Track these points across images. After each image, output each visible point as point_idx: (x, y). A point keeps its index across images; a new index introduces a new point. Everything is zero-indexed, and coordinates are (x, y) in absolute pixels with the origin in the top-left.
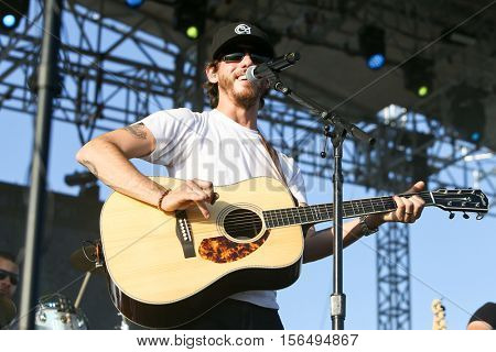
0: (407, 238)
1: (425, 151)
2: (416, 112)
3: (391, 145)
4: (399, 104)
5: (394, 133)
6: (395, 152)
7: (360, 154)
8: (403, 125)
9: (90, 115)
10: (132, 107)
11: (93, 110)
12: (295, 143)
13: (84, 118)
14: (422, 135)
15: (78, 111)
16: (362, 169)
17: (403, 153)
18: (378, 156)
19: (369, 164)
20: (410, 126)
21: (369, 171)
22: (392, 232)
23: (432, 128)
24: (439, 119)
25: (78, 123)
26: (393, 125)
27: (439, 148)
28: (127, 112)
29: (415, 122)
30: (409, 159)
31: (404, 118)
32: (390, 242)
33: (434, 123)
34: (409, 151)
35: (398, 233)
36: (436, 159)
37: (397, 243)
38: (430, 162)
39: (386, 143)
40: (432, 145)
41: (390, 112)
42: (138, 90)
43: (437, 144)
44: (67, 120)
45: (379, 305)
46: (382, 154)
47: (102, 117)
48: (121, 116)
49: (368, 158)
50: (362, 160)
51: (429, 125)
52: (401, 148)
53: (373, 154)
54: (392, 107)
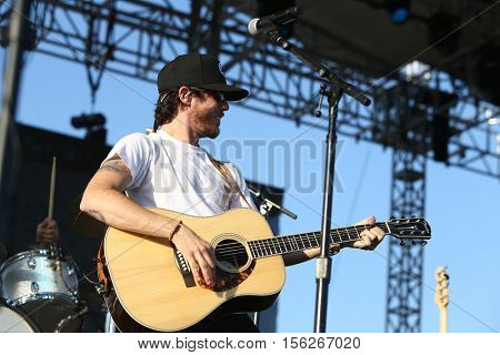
0: (423, 201)
1: (447, 111)
2: (440, 69)
3: (412, 103)
4: (422, 60)
5: (415, 91)
6: (415, 111)
7: (379, 110)
8: (424, 83)
9: (100, 56)
10: (145, 50)
11: (104, 51)
12: (312, 95)
13: (94, 59)
14: (445, 94)
15: (88, 51)
16: (381, 127)
17: (424, 112)
18: (398, 113)
19: (388, 122)
20: (432, 85)
21: (387, 129)
22: (408, 194)
23: (456, 88)
24: (463, 78)
25: (88, 64)
26: (415, 83)
27: (462, 109)
28: (139, 54)
29: (438, 81)
30: (430, 118)
31: (427, 76)
32: (405, 204)
33: (458, 83)
34: (430, 110)
35: (414, 195)
36: (458, 119)
37: (412, 205)
38: (451, 123)
39: (407, 103)
40: (455, 106)
41: (413, 69)
42: (151, 32)
43: (460, 105)
44: (76, 60)
45: (390, 269)
46: (402, 112)
47: (113, 59)
48: (133, 59)
49: (387, 115)
50: (381, 117)
51: (453, 84)
52: (422, 107)
53: (393, 112)
54: (416, 64)
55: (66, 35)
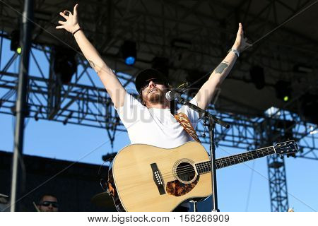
0: (285, 177)
1: (291, 130)
2: (284, 110)
3: (273, 128)
4: (275, 106)
5: (274, 122)
6: (275, 132)
7: (257, 134)
8: (277, 117)
9: (113, 123)
11: (115, 121)
12: (222, 131)
13: (110, 125)
14: (289, 121)
15: (107, 121)
16: (258, 142)
17: (280, 132)
18: (267, 134)
19: (262, 139)
20: (282, 118)
21: (262, 142)
22: (277, 174)
23: (294, 118)
24: (296, 113)
25: (108, 128)
26: (273, 117)
27: (298, 129)
29: (284, 115)
30: (283, 135)
31: (279, 113)
32: (276, 180)
33: (294, 115)
34: (283, 131)
35: (280, 175)
36: (297, 133)
37: (280, 179)
38: (294, 136)
39: (270, 128)
40: (295, 127)
41: (271, 111)
43: (297, 126)
44: (102, 127)
46: (269, 133)
47: (119, 124)
49: (262, 136)
50: (259, 137)
51: (292, 116)
52: (279, 129)
53: (264, 134)
54: (272, 108)
55: (95, 115)
